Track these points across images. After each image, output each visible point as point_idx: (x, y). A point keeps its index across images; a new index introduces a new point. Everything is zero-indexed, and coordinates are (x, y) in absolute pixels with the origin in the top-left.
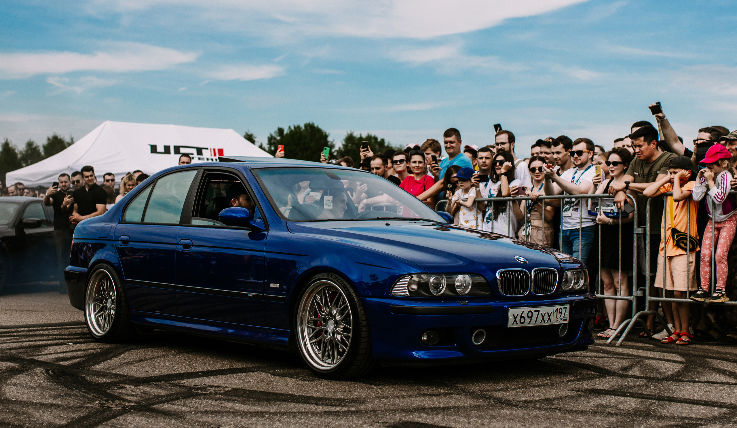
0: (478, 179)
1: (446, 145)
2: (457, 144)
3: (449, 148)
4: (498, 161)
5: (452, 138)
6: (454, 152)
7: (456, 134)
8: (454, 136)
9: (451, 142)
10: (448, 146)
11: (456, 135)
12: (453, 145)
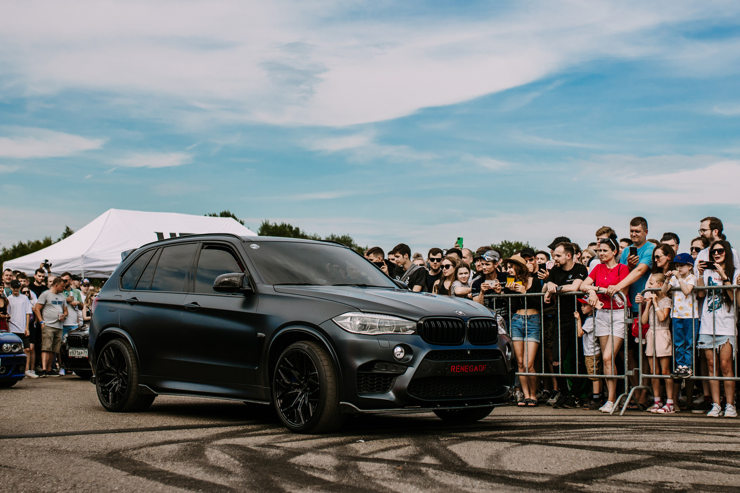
0: (705, 266)
1: (632, 233)
2: (643, 234)
3: (634, 236)
4: (716, 250)
5: (639, 227)
6: (639, 241)
7: (643, 223)
8: (640, 226)
9: (637, 231)
10: (634, 235)
11: (642, 225)
12: (638, 234)
